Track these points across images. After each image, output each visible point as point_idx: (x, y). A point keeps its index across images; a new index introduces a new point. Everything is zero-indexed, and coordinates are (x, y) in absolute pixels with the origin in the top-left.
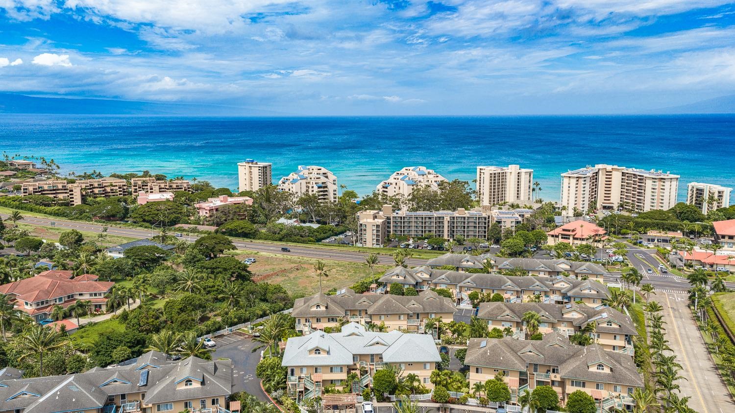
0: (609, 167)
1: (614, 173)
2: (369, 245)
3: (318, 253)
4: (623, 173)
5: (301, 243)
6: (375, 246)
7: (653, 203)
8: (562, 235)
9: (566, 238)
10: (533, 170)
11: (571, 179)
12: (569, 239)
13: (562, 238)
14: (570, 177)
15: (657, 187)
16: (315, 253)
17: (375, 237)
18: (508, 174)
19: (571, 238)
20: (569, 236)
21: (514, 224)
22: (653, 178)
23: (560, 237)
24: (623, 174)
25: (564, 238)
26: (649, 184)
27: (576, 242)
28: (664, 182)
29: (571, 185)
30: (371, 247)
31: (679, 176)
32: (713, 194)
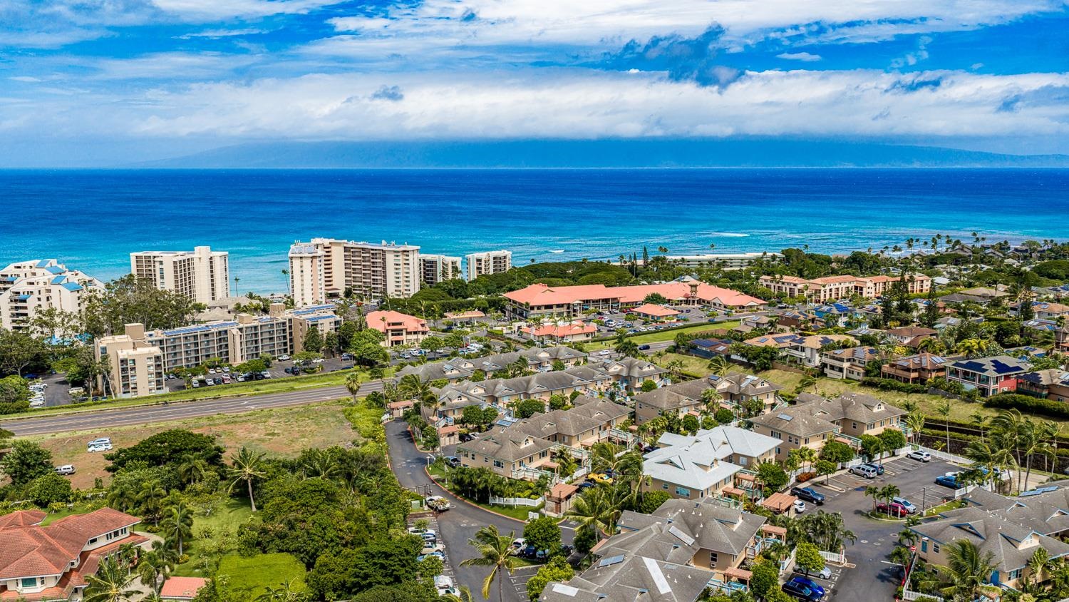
0: (326, 242)
1: (334, 249)
2: (143, 391)
3: (74, 422)
4: (345, 247)
5: (14, 412)
6: (154, 393)
7: (398, 282)
8: (392, 331)
9: (399, 334)
10: (227, 253)
11: (304, 260)
12: (402, 334)
13: (393, 335)
14: (301, 258)
15: (400, 262)
16: (68, 422)
17: (153, 378)
18: (196, 261)
19: (404, 333)
20: (402, 330)
21: (333, 326)
22: (395, 252)
23: (390, 333)
24: (346, 249)
25: (396, 335)
26: (390, 259)
27: (409, 337)
28: (407, 255)
29: (304, 269)
30: (148, 395)
31: (419, 247)
32: (447, 265)
